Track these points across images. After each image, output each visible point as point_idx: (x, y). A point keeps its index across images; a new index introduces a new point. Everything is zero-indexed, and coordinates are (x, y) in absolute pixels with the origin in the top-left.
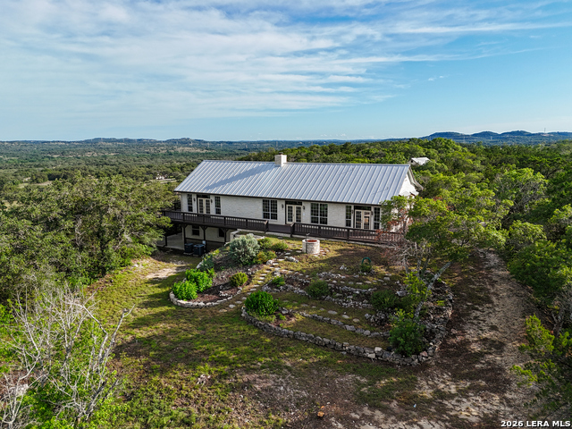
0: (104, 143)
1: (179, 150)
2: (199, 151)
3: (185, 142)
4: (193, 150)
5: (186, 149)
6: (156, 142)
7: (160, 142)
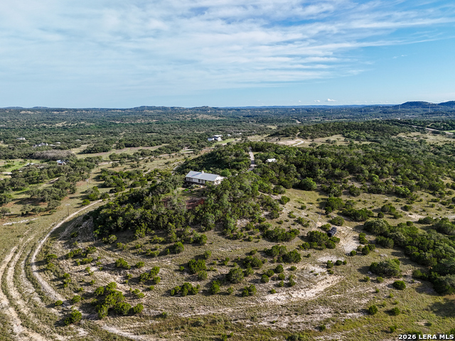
0: (148, 111)
1: (200, 117)
2: (214, 118)
3: (204, 110)
4: (210, 118)
5: (205, 116)
6: (184, 109)
7: (187, 109)
